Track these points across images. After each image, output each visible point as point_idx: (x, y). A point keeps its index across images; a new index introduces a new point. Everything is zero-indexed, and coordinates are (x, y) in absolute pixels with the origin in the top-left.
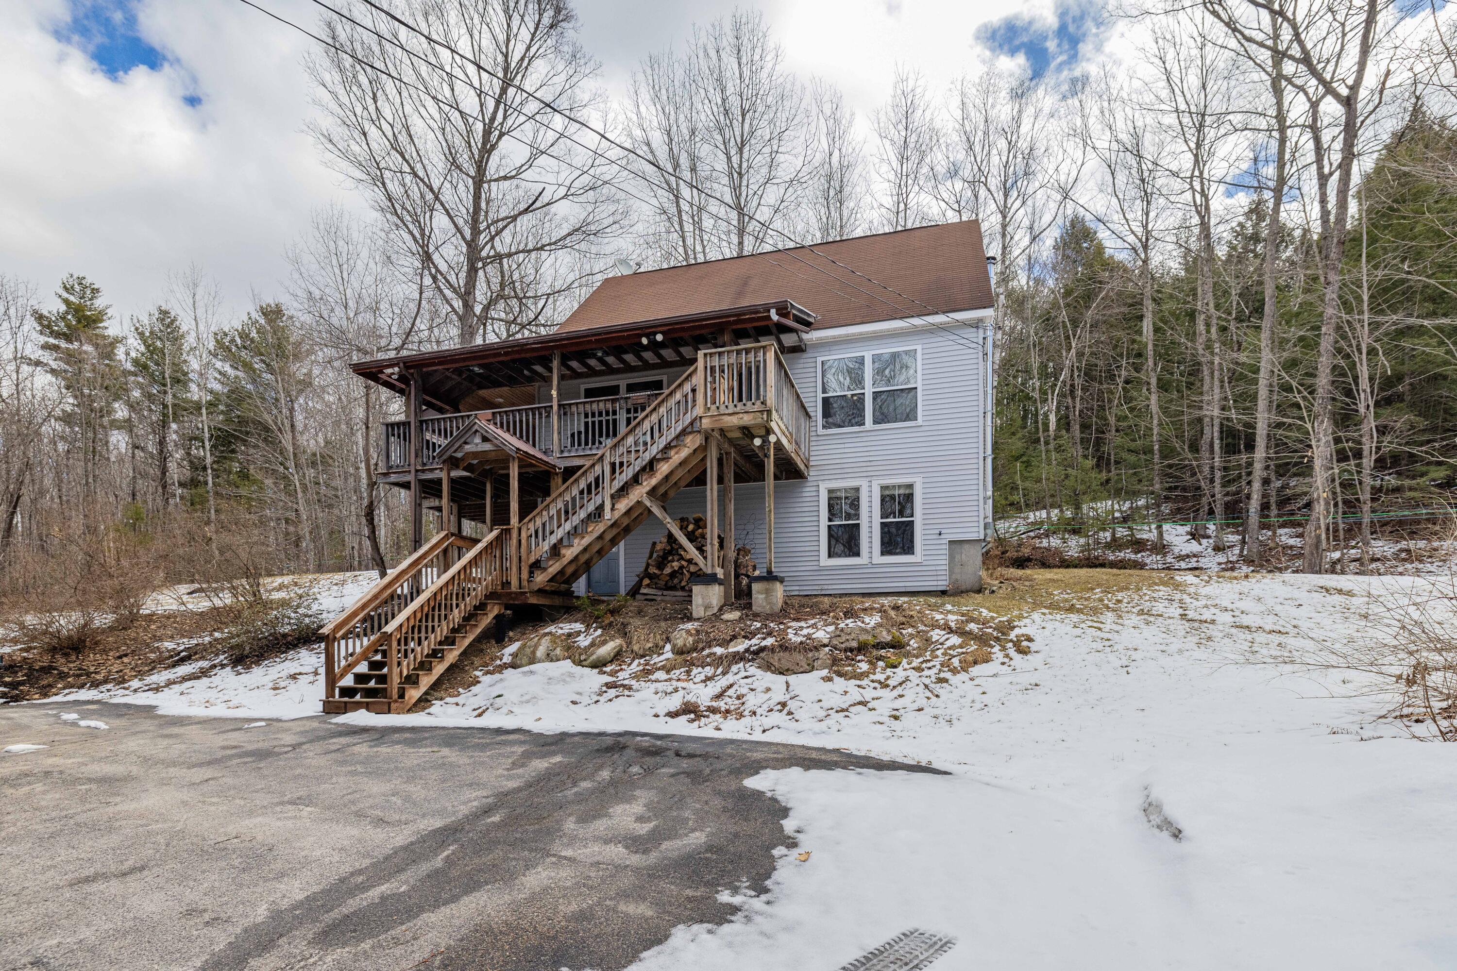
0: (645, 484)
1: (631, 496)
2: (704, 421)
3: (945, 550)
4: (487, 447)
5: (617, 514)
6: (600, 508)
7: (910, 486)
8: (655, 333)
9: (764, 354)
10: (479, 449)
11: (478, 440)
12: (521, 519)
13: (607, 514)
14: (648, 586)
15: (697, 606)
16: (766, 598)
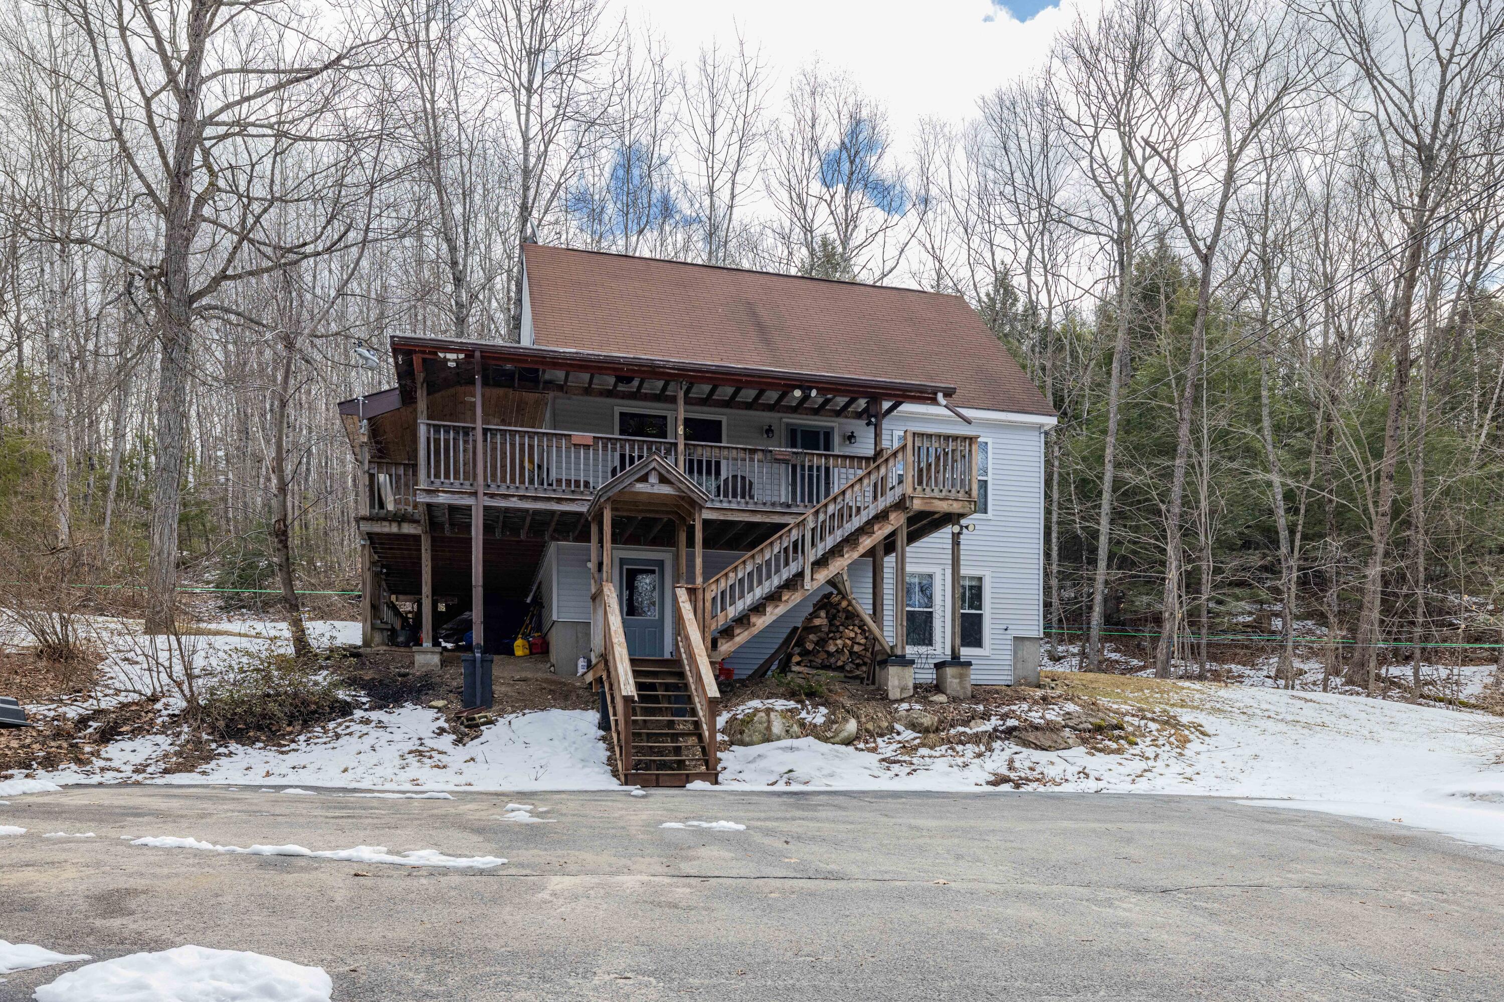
0: (846, 556)
1: (831, 567)
2: (915, 501)
3: (1009, 645)
4: (666, 490)
5: (816, 585)
6: (800, 575)
7: (980, 579)
8: (811, 388)
9: (970, 445)
10: (656, 491)
11: (653, 479)
12: (705, 580)
13: (807, 585)
14: (798, 664)
15: (893, 687)
16: (960, 682)
